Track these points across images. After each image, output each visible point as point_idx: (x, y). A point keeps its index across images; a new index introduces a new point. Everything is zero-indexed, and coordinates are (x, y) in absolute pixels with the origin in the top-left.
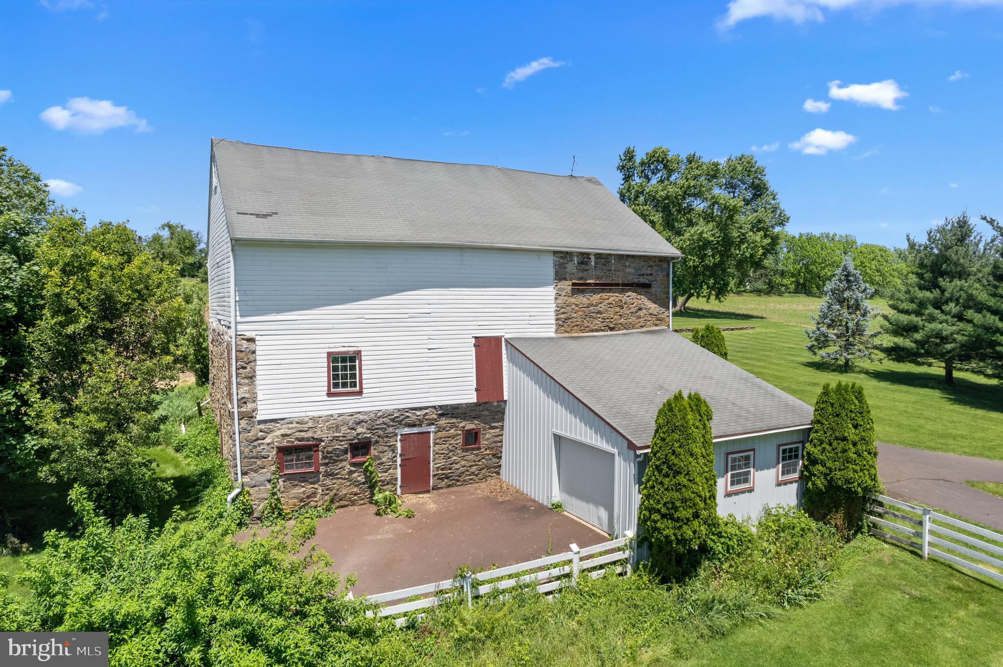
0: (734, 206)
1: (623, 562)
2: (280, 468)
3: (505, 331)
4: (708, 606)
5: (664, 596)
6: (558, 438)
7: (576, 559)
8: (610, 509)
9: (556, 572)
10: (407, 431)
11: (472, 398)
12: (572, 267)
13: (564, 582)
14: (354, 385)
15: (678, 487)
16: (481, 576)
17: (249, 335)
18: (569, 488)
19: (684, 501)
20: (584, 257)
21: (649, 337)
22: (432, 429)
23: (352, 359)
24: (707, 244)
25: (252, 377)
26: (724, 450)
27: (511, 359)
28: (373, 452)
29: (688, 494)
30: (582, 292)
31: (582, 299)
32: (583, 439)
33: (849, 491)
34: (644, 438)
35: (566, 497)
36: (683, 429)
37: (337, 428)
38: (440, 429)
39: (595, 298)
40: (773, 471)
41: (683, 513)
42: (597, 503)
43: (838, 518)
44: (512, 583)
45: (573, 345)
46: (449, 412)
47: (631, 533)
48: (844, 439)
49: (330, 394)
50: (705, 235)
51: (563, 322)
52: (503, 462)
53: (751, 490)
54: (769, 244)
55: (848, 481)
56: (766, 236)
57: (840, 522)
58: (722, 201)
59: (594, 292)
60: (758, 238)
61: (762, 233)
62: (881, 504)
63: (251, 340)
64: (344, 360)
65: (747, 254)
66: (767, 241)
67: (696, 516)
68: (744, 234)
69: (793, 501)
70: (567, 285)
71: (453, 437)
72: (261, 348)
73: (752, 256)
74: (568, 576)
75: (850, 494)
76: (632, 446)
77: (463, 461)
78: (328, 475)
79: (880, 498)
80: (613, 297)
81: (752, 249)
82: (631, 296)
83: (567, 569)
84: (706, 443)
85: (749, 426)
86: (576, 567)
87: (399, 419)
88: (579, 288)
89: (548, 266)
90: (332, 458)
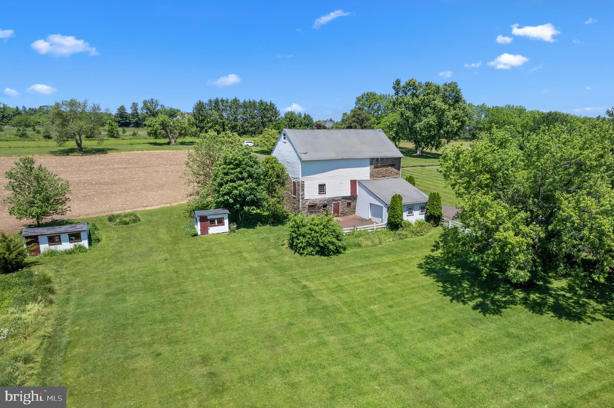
0: (444, 109)
1: (384, 228)
2: (308, 210)
3: (357, 178)
4: (400, 234)
5: (392, 233)
6: (371, 204)
7: (375, 226)
8: (382, 218)
9: (371, 228)
10: (335, 202)
11: (350, 195)
12: (374, 162)
13: (373, 230)
14: (324, 192)
15: (395, 212)
16: (358, 227)
17: (303, 181)
18: (373, 215)
19: (396, 214)
20: (377, 159)
21: (394, 179)
22: (340, 202)
23: (324, 186)
24: (431, 126)
25: (303, 190)
26: (406, 207)
27: (359, 185)
28: (327, 207)
29: (396, 213)
30: (377, 168)
31: (377, 170)
32: (378, 204)
33: (434, 216)
34: (389, 203)
35: (372, 217)
36: (396, 201)
37: (320, 201)
38: (342, 202)
39: (380, 169)
40: (418, 211)
41: (395, 217)
42: (379, 217)
43: (432, 222)
44: (363, 229)
45: (374, 182)
46: (344, 198)
47: (386, 222)
48: (434, 204)
49: (319, 194)
50: (431, 122)
51: (372, 176)
52: (356, 210)
53: (413, 215)
54: (460, 126)
55: (434, 214)
56: (459, 121)
57: (433, 223)
58: (439, 107)
59: (380, 168)
60: (455, 123)
61: (457, 121)
62: (443, 219)
63: (304, 182)
64: (322, 186)
65: (450, 130)
66: (460, 124)
67: (398, 217)
68: (448, 121)
69: (424, 219)
70: (373, 166)
71: (345, 204)
72: (305, 183)
73: (452, 131)
74: (373, 229)
75: (435, 217)
76: (387, 205)
77: (347, 210)
78: (318, 212)
79: (443, 218)
80: (385, 169)
81: (452, 128)
82: (390, 168)
83: (373, 228)
84: (401, 204)
85: (413, 201)
86: (375, 228)
87: (333, 199)
88: (376, 167)
89: (368, 162)
90: (319, 208)
